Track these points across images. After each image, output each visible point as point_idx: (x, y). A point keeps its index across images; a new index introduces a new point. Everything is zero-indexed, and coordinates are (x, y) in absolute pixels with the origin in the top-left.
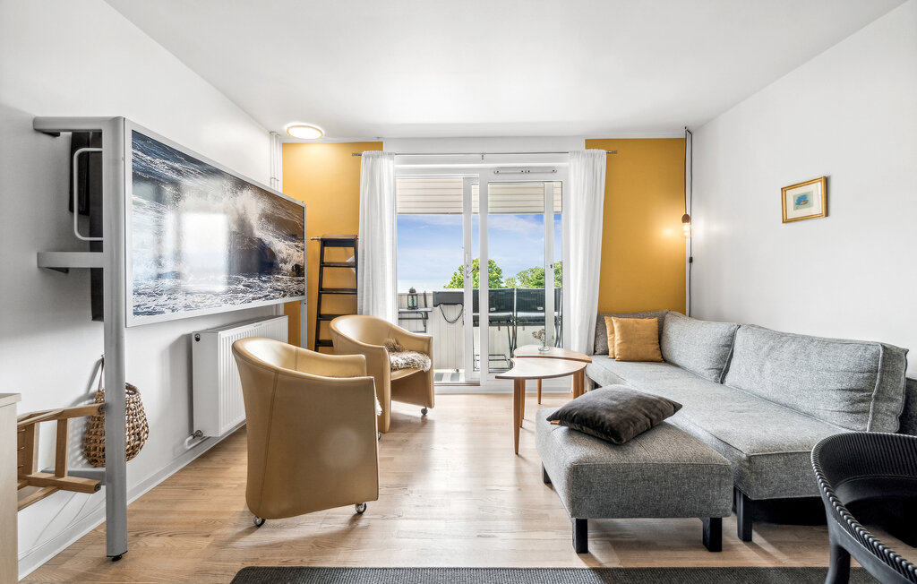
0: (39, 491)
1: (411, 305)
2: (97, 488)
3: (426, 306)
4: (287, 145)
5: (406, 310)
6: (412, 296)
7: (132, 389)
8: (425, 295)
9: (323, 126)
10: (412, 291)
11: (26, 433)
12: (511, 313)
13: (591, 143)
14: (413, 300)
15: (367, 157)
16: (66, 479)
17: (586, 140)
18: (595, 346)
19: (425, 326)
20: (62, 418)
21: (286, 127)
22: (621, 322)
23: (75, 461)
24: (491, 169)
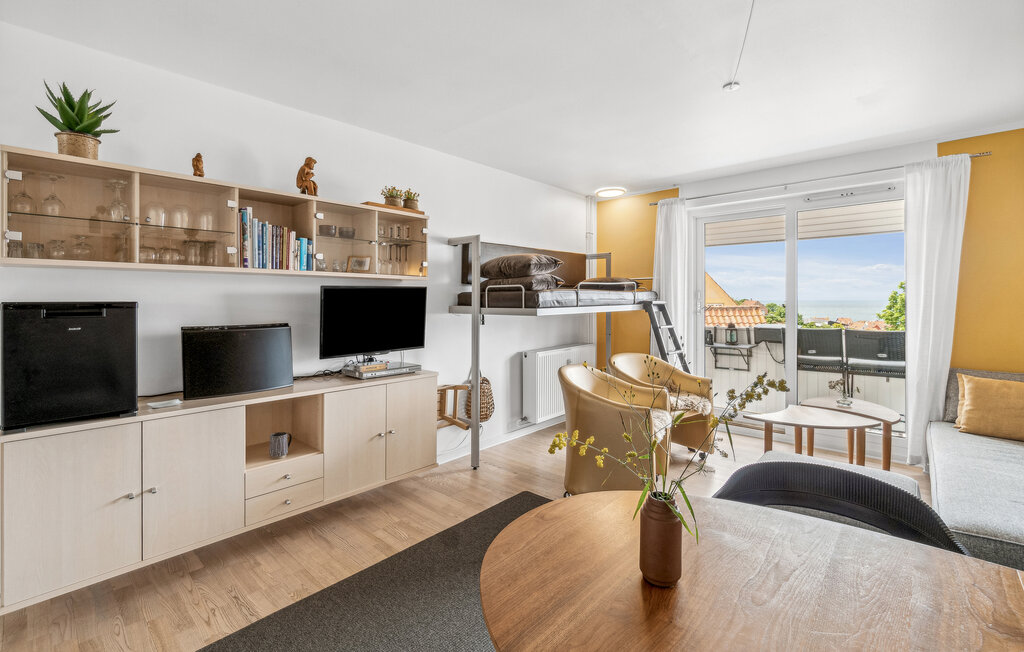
0: (446, 423)
1: (729, 340)
2: (467, 428)
3: (749, 342)
4: (600, 203)
5: (724, 346)
6: (731, 331)
7: (485, 381)
8: (748, 330)
9: (623, 186)
10: (731, 327)
11: (442, 393)
12: (840, 358)
13: (945, 148)
14: (731, 335)
15: (663, 204)
16: (457, 420)
17: (939, 145)
18: (945, 410)
19: (748, 364)
20: (455, 388)
21: (596, 191)
22: (977, 382)
23: (461, 413)
24: (801, 197)
